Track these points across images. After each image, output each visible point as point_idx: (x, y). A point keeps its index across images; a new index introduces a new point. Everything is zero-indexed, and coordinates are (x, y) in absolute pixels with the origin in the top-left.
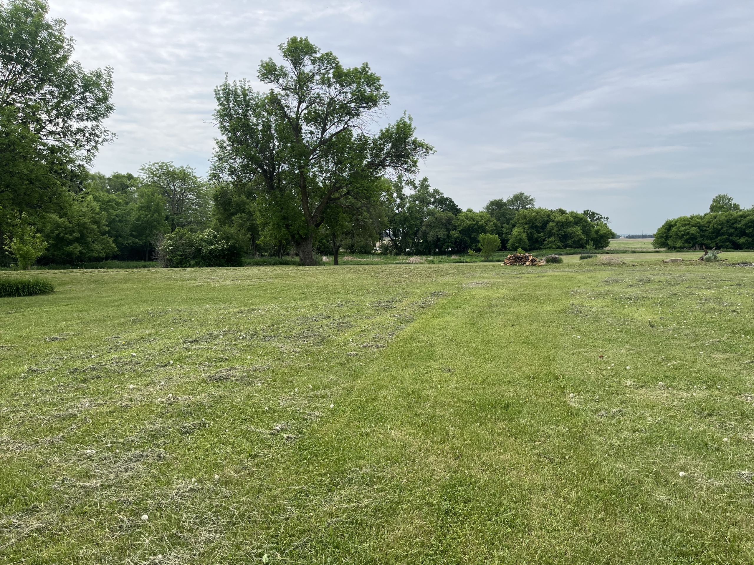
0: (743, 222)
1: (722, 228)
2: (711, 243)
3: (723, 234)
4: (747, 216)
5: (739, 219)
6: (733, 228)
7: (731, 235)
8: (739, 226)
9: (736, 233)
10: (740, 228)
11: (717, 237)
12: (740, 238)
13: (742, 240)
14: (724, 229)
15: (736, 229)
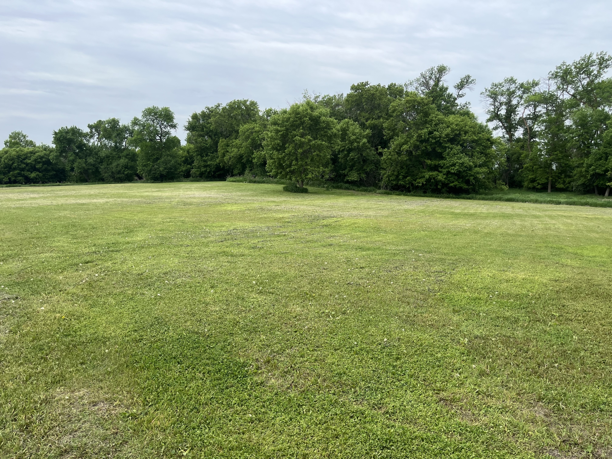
0: (33, 158)
1: (13, 163)
2: (4, 178)
3: (15, 169)
4: (36, 152)
5: (29, 155)
6: (25, 163)
7: (23, 170)
8: (29, 161)
9: (27, 168)
10: (30, 163)
11: (9, 172)
12: (32, 173)
13: (33, 175)
14: (15, 164)
15: (27, 164)
